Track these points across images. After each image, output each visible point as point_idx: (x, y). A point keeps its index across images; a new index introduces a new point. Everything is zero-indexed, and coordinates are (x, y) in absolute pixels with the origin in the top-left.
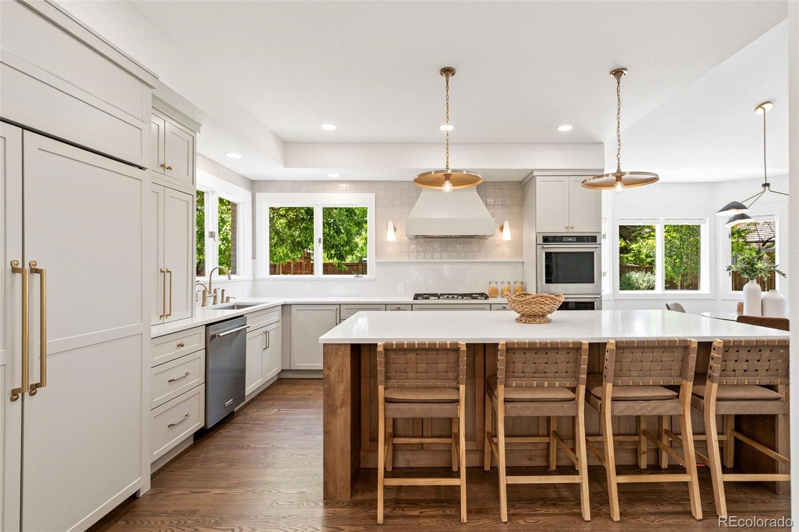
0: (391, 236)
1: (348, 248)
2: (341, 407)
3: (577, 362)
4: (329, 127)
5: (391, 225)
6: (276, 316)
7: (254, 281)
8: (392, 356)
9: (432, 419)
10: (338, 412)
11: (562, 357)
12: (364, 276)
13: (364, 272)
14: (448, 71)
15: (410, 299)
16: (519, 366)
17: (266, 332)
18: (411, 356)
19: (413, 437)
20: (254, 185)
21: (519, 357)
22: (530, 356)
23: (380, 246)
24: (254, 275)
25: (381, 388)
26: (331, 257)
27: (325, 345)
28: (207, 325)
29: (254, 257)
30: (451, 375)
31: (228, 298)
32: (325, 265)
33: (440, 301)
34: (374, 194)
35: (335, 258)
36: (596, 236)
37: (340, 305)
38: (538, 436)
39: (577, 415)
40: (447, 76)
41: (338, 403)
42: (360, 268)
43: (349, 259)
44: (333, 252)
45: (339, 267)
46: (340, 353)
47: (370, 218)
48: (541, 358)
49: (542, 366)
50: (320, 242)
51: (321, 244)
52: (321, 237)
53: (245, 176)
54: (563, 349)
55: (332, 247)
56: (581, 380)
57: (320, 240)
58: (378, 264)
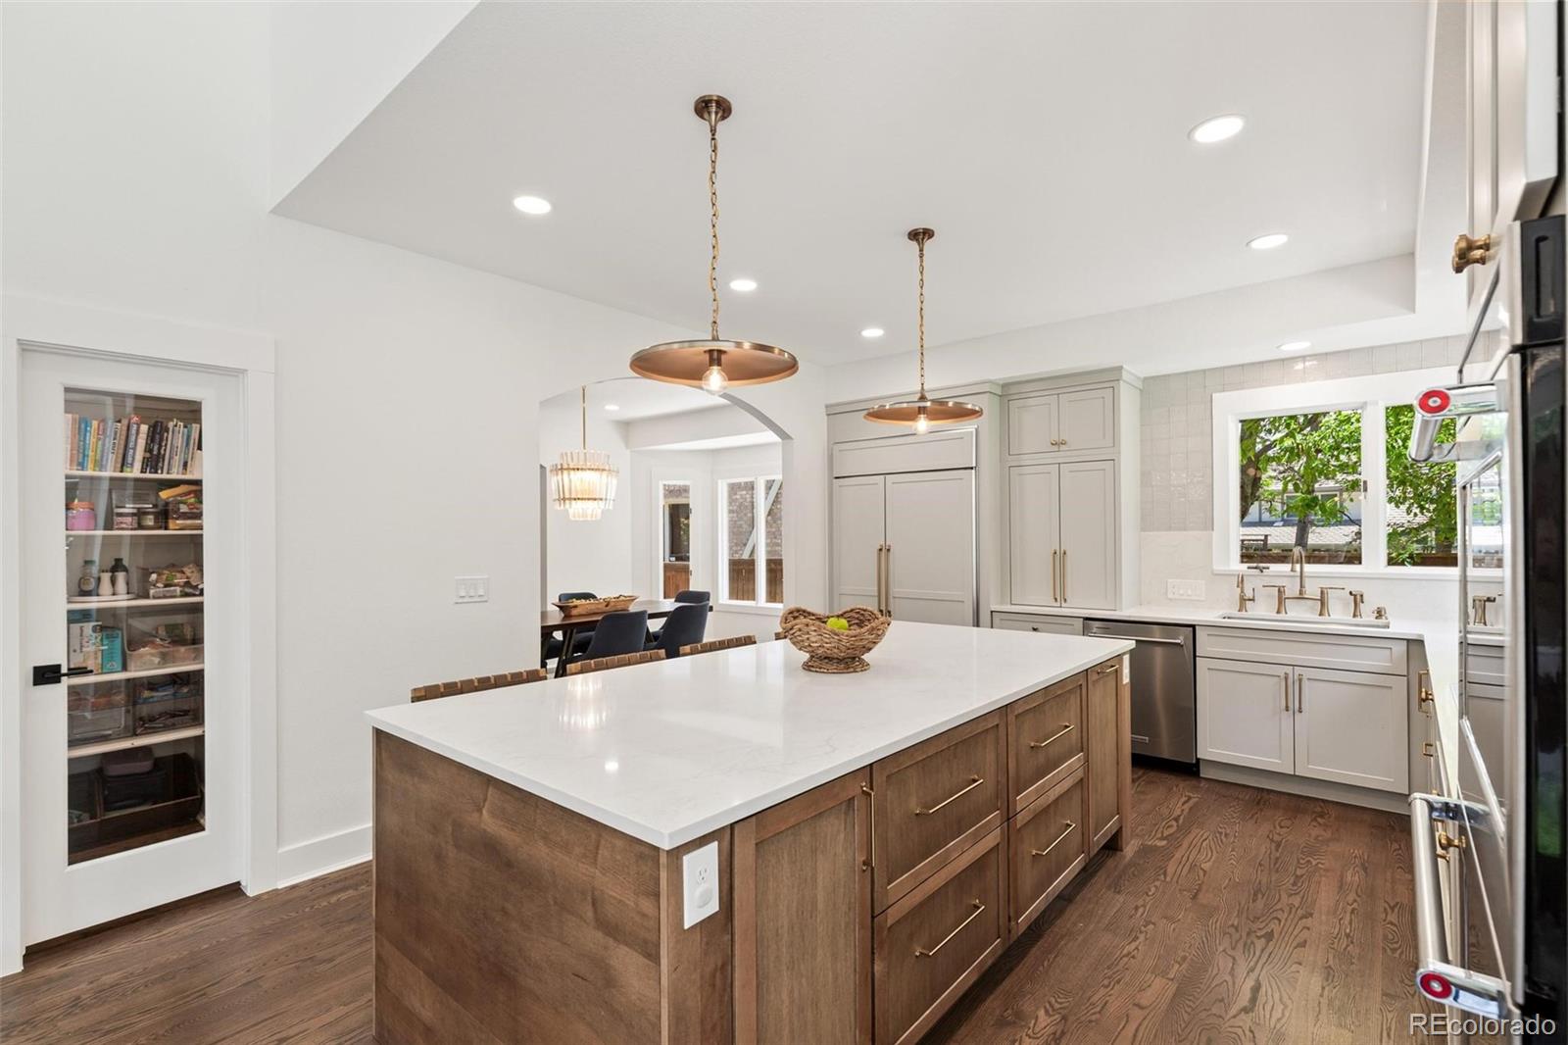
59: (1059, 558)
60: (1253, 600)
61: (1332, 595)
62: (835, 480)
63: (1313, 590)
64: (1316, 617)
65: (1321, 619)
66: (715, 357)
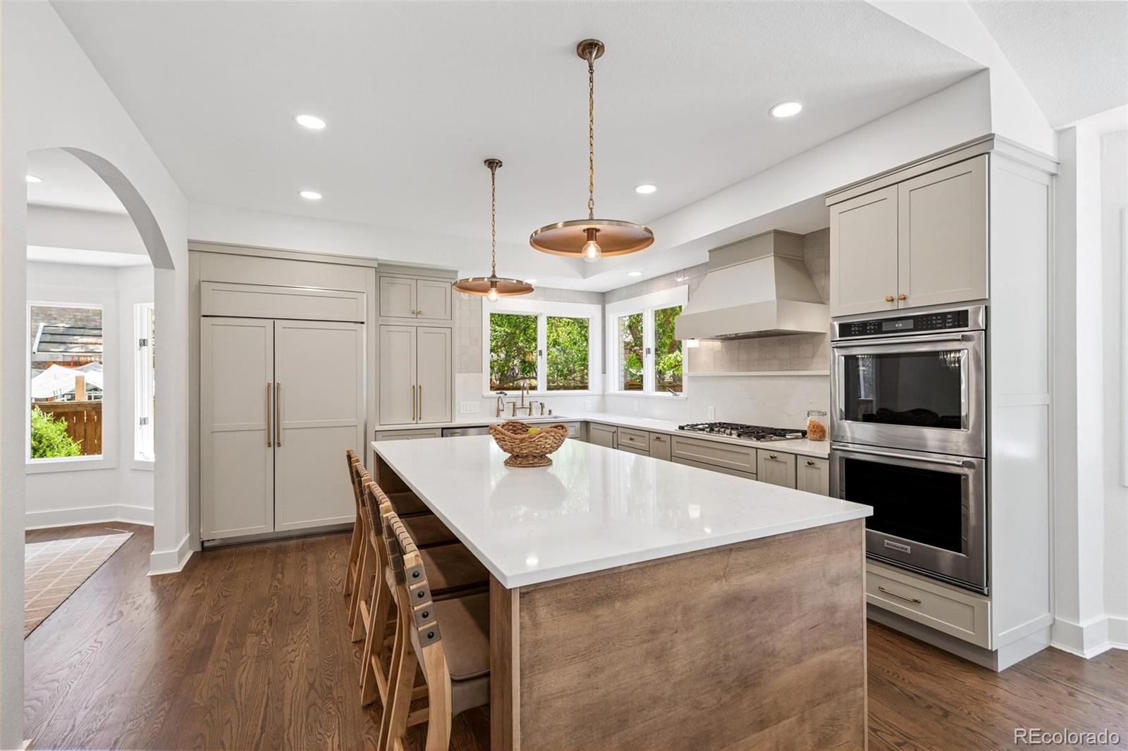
7: (603, 396)
12: (681, 394)
20: (603, 297)
24: (604, 391)
28: (443, 429)
29: (604, 372)
34: (687, 286)
36: (967, 311)
37: (618, 427)
50: (648, 353)
53: (591, 290)
57: (648, 350)
58: (690, 377)
59: (417, 391)
60: (503, 410)
61: (533, 404)
62: (202, 318)
63: (526, 404)
64: (527, 417)
65: (530, 417)
66: (591, 234)
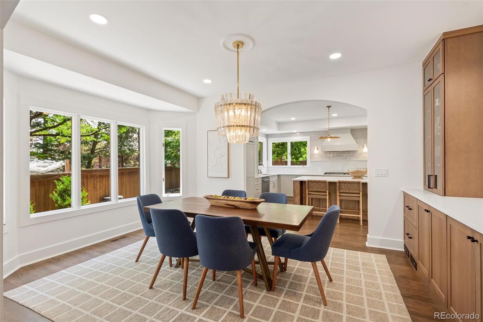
0: (316, 151)
1: (300, 155)
2: (298, 195)
3: (359, 186)
4: (293, 119)
5: (316, 147)
6: (276, 178)
8: (310, 183)
9: (320, 199)
10: (297, 197)
11: (355, 185)
12: (306, 166)
13: (306, 164)
14: (329, 107)
15: (323, 174)
16: (343, 187)
17: (274, 183)
18: (314, 183)
19: (317, 207)
20: (267, 136)
21: (343, 185)
22: (346, 184)
23: (312, 155)
24: (267, 166)
25: (307, 190)
26: (293, 159)
27: (294, 181)
28: (262, 178)
29: (267, 160)
30: (325, 188)
31: (262, 172)
32: (291, 162)
33: (334, 175)
34: (309, 137)
35: (294, 159)
37: (297, 175)
38: (355, 210)
39: (360, 201)
40: (329, 108)
41: (297, 195)
42: (304, 163)
43: (301, 159)
44: (293, 157)
45: (296, 163)
46: (297, 183)
47: (308, 144)
48: (349, 185)
49: (350, 187)
50: (290, 154)
51: (290, 155)
52: (290, 152)
53: (265, 133)
54: (355, 183)
55: (293, 155)
56: (360, 191)
57: (290, 153)
58: (311, 162)
